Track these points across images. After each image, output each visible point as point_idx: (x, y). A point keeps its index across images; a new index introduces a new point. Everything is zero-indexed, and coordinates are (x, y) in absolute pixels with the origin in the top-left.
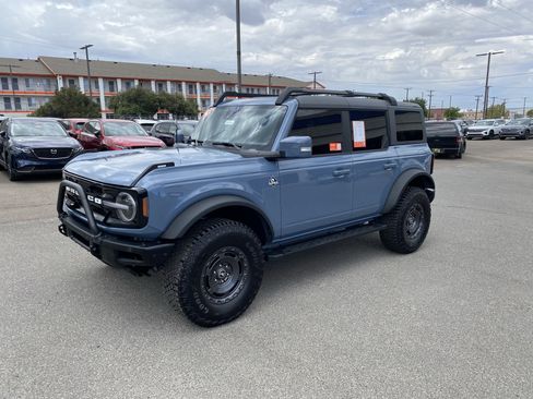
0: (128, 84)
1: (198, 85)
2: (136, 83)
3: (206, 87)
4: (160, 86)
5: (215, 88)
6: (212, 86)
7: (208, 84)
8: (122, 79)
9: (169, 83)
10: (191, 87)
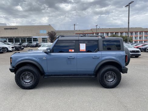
0: (112, 34)
1: (134, 33)
2: (114, 33)
3: (137, 33)
4: (122, 34)
5: (140, 33)
6: (139, 33)
7: (138, 32)
8: (111, 32)
9: (124, 33)
10: (131, 33)
